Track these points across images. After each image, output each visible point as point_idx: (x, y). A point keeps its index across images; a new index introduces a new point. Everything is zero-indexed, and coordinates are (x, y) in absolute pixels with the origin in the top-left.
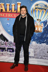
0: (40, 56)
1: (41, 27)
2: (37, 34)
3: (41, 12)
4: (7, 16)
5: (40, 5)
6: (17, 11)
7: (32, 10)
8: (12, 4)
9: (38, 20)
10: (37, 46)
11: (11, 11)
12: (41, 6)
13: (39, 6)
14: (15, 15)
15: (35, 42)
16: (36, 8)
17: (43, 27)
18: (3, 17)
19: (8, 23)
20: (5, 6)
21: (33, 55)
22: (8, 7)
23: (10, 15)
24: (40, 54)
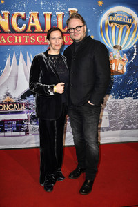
0: (122, 123)
1: (122, 63)
2: (115, 78)
3: (121, 30)
4: (46, 41)
5: (118, 15)
7: (102, 26)
8: (57, 13)
9: (115, 47)
10: (115, 104)
12: (120, 17)
13: (117, 18)
14: (65, 37)
16: (111, 22)
17: (127, 63)
18: (36, 44)
20: (41, 18)
21: (108, 125)
22: (48, 20)
24: (121, 120)
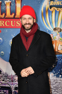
6: (15, 15)
7: (43, 11)
9: (55, 29)
10: (56, 82)
11: (4, 14)
13: (57, 2)
14: (12, 22)
15: (52, 74)
19: (1, 39)
23: (2, 22)
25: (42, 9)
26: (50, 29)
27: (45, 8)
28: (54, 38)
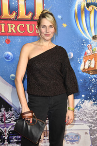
2: (96, 78)
4: (3, 31)
7: (77, 10)
15: (92, 102)
19: (10, 53)
25: (76, 8)
26: (88, 37)
27: (81, 7)
28: (93, 50)
